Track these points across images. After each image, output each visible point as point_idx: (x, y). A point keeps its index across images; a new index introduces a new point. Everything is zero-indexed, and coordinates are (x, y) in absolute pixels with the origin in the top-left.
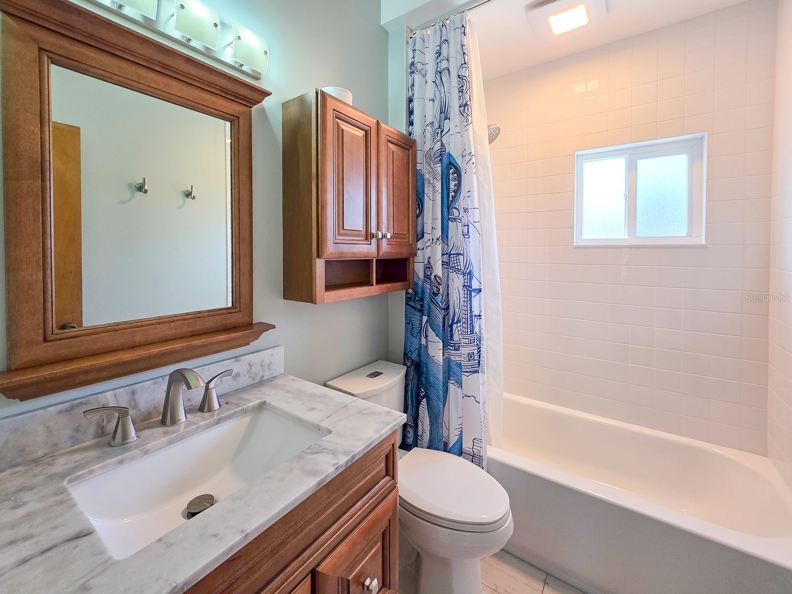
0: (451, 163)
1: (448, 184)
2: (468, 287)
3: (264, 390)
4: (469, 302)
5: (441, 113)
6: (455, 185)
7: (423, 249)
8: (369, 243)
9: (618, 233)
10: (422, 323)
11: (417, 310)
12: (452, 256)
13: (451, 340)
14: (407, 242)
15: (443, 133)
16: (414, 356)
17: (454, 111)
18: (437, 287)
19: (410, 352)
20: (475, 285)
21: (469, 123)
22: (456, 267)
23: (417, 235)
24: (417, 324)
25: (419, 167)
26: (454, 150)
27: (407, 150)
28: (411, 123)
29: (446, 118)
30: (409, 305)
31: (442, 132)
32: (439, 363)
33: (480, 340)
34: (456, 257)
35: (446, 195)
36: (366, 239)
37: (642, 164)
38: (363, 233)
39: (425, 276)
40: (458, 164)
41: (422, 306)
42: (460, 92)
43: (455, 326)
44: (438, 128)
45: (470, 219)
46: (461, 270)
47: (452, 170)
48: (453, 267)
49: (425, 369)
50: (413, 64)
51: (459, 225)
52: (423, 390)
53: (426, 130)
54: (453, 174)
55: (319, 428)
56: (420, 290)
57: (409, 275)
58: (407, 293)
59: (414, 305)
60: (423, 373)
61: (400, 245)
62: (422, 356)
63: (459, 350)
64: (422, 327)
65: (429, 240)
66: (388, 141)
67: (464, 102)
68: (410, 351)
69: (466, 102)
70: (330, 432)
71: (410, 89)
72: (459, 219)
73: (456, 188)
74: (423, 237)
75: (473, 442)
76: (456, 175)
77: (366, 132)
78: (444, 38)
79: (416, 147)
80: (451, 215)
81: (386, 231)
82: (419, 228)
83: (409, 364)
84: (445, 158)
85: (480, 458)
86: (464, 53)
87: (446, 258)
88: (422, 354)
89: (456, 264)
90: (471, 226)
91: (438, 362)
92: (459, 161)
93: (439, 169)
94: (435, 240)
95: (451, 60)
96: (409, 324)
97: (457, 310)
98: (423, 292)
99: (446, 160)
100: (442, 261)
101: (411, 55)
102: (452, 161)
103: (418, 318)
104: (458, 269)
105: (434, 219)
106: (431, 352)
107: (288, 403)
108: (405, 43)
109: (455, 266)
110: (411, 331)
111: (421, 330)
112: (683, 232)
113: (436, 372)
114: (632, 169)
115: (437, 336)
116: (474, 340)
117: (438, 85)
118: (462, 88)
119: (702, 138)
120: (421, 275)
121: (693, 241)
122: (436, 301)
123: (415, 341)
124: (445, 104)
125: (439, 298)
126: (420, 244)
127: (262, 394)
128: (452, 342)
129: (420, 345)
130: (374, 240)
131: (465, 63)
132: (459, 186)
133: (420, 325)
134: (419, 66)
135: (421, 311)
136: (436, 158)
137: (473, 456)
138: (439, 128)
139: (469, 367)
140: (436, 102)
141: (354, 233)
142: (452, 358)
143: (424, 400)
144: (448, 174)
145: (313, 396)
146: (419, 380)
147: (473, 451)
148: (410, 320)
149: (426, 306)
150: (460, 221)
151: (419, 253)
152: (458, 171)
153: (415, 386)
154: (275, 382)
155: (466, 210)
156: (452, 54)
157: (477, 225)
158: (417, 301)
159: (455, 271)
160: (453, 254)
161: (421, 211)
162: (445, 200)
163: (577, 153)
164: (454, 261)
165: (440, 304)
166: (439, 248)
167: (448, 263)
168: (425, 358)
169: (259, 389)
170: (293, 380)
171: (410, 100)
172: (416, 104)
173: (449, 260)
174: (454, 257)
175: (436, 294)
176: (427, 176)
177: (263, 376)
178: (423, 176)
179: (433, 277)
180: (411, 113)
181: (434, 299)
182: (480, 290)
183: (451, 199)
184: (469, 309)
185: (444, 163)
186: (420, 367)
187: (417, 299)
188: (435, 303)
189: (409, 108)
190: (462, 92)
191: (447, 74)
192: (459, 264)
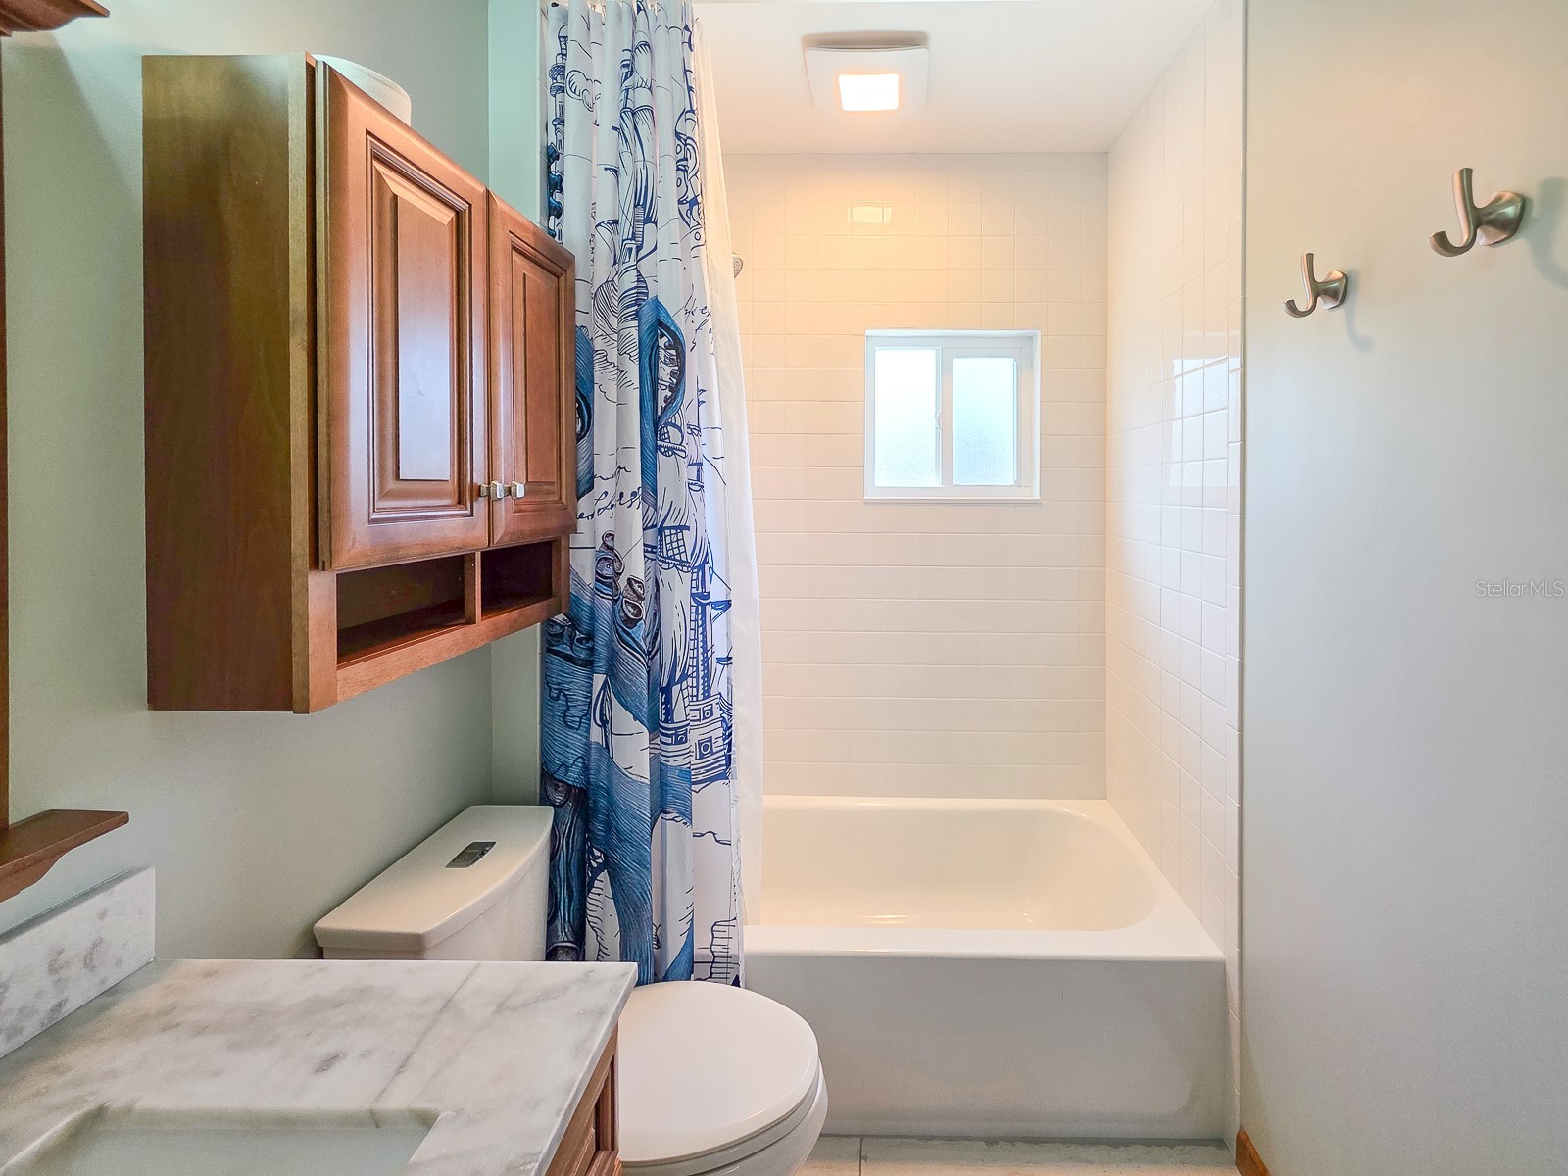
0: (660, 324)
1: (654, 368)
2: (700, 598)
3: (81, 1060)
4: (700, 630)
5: (635, 206)
6: (673, 374)
7: (592, 515)
8: (468, 512)
9: (927, 479)
10: (591, 692)
11: (580, 662)
12: (668, 532)
13: (667, 721)
14: (555, 502)
15: (642, 253)
16: (574, 776)
17: (667, 207)
18: (635, 606)
19: (562, 769)
20: (717, 592)
21: (701, 242)
22: (678, 557)
23: (578, 482)
24: (579, 696)
25: (580, 320)
26: (668, 293)
27: (555, 275)
28: (555, 210)
29: (648, 220)
30: (556, 653)
31: (639, 248)
32: (643, 780)
33: (730, 709)
34: (677, 533)
35: (651, 394)
36: (460, 501)
37: (959, 365)
38: (452, 487)
39: (597, 580)
40: (677, 329)
41: (592, 650)
42: (678, 169)
43: (676, 689)
44: (631, 240)
45: (705, 450)
46: (687, 562)
47: (665, 339)
48: (670, 557)
49: (603, 802)
50: (559, 70)
51: (684, 463)
52: (597, 853)
53: (597, 235)
54: (667, 348)
55: (376, 1121)
56: (585, 615)
57: (558, 579)
58: (548, 623)
59: (570, 652)
60: (596, 811)
61: (541, 510)
62: (592, 772)
63: (686, 741)
64: (590, 702)
65: (606, 493)
66: (514, 248)
67: (691, 196)
68: (563, 765)
69: (696, 197)
70: (425, 1121)
71: (551, 128)
72: (682, 450)
73: (675, 381)
74: (591, 487)
75: (713, 931)
76: (674, 352)
77: (458, 213)
78: (641, 38)
79: (574, 271)
80: (663, 440)
81: (510, 479)
82: (583, 467)
83: (559, 798)
84: (646, 310)
85: (731, 961)
86: (690, 89)
87: (651, 537)
88: (593, 765)
89: (676, 551)
90: (706, 466)
91: (639, 779)
92: (680, 321)
93: (635, 333)
94: (627, 497)
95: (659, 93)
96: (557, 698)
97: (680, 653)
98: (593, 618)
99: (648, 317)
100: (645, 545)
101: (554, 47)
102: (665, 320)
103: (582, 681)
104: (681, 561)
105: (622, 448)
106: (620, 759)
107: (216, 1074)
108: (538, 12)
109: (674, 555)
110: (565, 717)
111: (589, 710)
112: (1009, 479)
113: (635, 803)
114: (944, 372)
115: (636, 718)
116: (711, 710)
117: (629, 140)
118: (684, 163)
119: (1032, 337)
120: (589, 578)
121: (1021, 495)
122: (633, 639)
123: (575, 738)
124: (646, 187)
125: (640, 632)
126: (584, 505)
127: (78, 1083)
128: (671, 726)
129: (588, 744)
130: (480, 506)
131: (692, 111)
132: (680, 376)
133: (587, 697)
134: (578, 81)
135: (589, 664)
136: (628, 307)
137: (714, 962)
138: (634, 238)
139: (702, 771)
140: (626, 180)
141: (424, 488)
142: (672, 762)
143: (604, 876)
144: (655, 347)
145: (312, 1009)
146: (587, 829)
147: (713, 952)
148: (560, 691)
149: (602, 651)
150: (683, 454)
151: (582, 524)
152: (677, 343)
153: (578, 846)
154: (126, 1007)
155: (695, 431)
156: (662, 79)
157: (719, 463)
158: (580, 640)
159: (675, 565)
160: (670, 528)
161: (588, 427)
162: (649, 405)
163: (868, 332)
164: (672, 542)
165: (642, 643)
166: (636, 515)
167: (655, 547)
168: (603, 774)
169: (52, 1063)
170: (209, 974)
171: (552, 155)
172: (570, 168)
173: (661, 540)
174: (671, 535)
175: (632, 623)
176: (598, 344)
177: (60, 1005)
178: (589, 342)
179: (623, 582)
180: (554, 184)
181: (629, 634)
182: (728, 604)
183: (661, 403)
184: (700, 644)
185: (644, 321)
186: (588, 798)
187: (579, 635)
188: (632, 642)
189: (549, 172)
190: (686, 171)
191: (650, 122)
192: (682, 549)
